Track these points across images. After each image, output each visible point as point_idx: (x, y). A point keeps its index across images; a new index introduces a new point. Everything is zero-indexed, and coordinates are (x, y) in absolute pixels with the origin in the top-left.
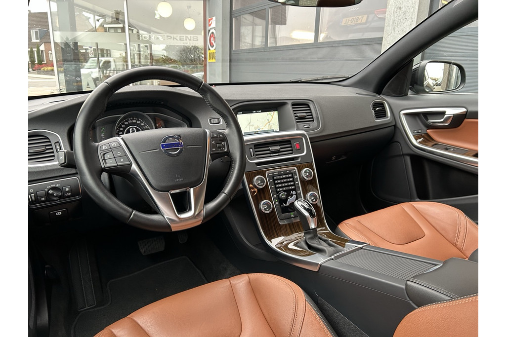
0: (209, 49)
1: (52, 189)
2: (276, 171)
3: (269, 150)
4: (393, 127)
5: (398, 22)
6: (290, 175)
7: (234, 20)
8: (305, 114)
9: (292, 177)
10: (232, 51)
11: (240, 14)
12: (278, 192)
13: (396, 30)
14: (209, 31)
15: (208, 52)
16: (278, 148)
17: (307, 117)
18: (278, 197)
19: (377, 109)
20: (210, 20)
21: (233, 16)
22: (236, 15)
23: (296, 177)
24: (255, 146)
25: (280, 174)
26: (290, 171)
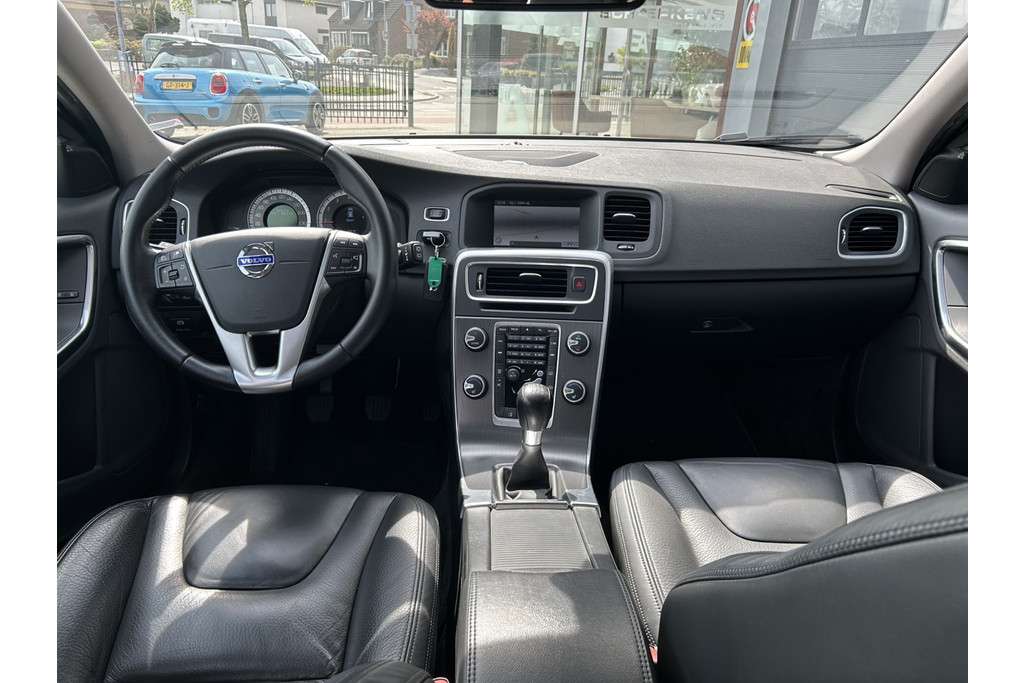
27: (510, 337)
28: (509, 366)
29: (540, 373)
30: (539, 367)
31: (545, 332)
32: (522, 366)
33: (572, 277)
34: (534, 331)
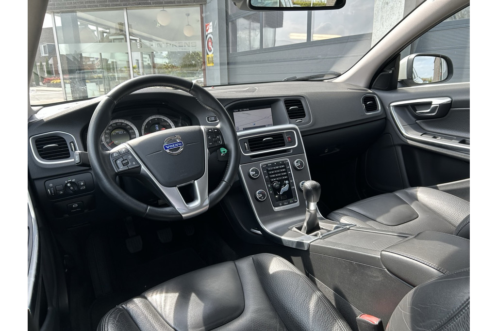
5: (386, 17)
13: (384, 25)
27: (269, 169)
28: (272, 182)
29: (287, 182)
30: (286, 179)
31: (283, 163)
32: (278, 181)
33: (286, 137)
34: (278, 164)
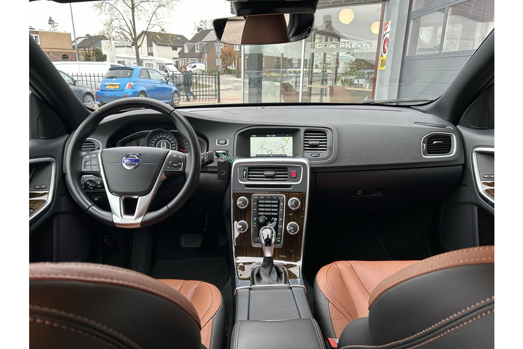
0: (382, 56)
1: (89, 181)
2: (262, 195)
3: (263, 174)
4: (461, 167)
6: (276, 202)
7: (412, 22)
8: (318, 142)
9: (278, 204)
10: (405, 57)
11: (420, 15)
12: (259, 216)
14: (384, 36)
15: (380, 59)
16: (272, 173)
17: (320, 146)
18: (258, 220)
19: (434, 143)
20: (386, 24)
21: (411, 18)
22: (413, 17)
23: (282, 204)
24: (249, 168)
25: (265, 198)
26: (278, 197)
